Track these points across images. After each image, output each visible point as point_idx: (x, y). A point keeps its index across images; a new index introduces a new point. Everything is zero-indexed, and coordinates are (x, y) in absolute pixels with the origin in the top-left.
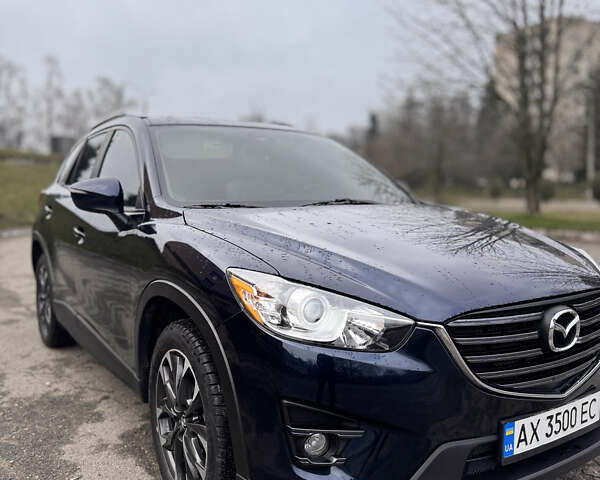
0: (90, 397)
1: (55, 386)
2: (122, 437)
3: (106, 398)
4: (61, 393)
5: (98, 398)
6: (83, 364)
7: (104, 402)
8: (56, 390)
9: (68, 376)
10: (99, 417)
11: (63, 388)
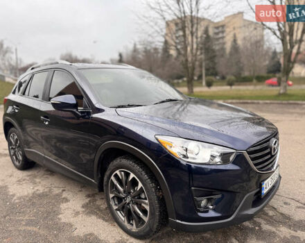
0: (56, 191)
1: (36, 188)
2: (83, 207)
3: (64, 190)
4: (41, 192)
5: (60, 191)
6: (43, 176)
7: (64, 192)
8: (37, 190)
9: (40, 183)
10: (66, 200)
11: (41, 189)
